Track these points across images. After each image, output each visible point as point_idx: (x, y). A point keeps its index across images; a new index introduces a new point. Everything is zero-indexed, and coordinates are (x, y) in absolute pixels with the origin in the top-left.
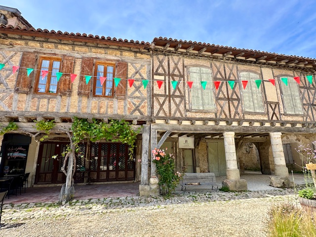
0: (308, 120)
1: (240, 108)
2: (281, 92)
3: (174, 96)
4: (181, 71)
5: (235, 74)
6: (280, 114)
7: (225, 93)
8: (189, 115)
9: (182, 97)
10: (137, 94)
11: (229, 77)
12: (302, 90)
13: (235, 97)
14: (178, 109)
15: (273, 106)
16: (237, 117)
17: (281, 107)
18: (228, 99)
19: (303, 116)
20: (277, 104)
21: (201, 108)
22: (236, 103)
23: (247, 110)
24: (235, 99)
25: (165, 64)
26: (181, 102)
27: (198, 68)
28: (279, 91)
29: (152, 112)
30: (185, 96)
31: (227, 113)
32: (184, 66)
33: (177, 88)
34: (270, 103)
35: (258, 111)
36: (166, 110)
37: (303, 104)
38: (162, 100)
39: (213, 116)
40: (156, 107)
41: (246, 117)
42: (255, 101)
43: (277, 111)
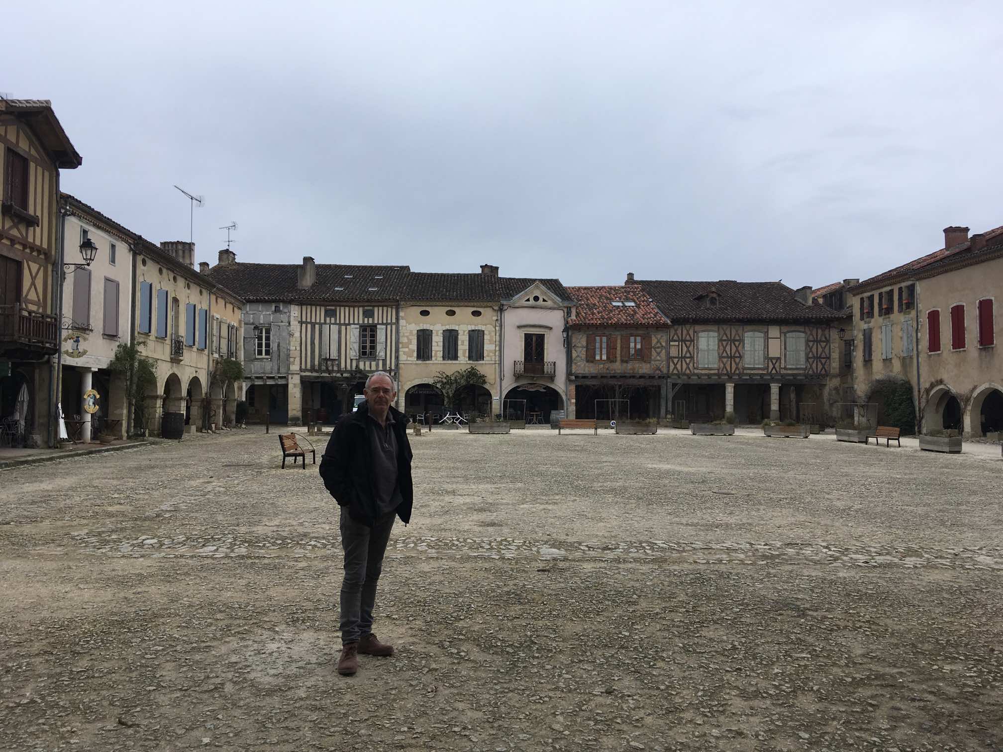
0: (811, 372)
1: (740, 364)
2: (785, 348)
3: (685, 357)
4: (692, 336)
5: (741, 335)
6: (781, 368)
7: (729, 353)
8: (696, 371)
9: (692, 357)
10: (658, 358)
11: (734, 337)
12: (811, 344)
13: (737, 355)
14: (688, 368)
15: (774, 361)
16: (737, 372)
17: (783, 361)
18: (731, 357)
19: (805, 369)
20: (778, 359)
21: (706, 366)
22: (737, 360)
23: (746, 366)
24: (737, 357)
25: (679, 332)
26: (690, 362)
27: (706, 333)
28: (783, 347)
29: (669, 371)
30: (693, 357)
31: (729, 370)
32: (695, 332)
33: (688, 351)
34: (772, 359)
35: (757, 366)
36: (679, 368)
37: (807, 359)
38: (676, 360)
39: (716, 372)
40: (672, 366)
41: (745, 371)
42: (756, 358)
43: (777, 365)
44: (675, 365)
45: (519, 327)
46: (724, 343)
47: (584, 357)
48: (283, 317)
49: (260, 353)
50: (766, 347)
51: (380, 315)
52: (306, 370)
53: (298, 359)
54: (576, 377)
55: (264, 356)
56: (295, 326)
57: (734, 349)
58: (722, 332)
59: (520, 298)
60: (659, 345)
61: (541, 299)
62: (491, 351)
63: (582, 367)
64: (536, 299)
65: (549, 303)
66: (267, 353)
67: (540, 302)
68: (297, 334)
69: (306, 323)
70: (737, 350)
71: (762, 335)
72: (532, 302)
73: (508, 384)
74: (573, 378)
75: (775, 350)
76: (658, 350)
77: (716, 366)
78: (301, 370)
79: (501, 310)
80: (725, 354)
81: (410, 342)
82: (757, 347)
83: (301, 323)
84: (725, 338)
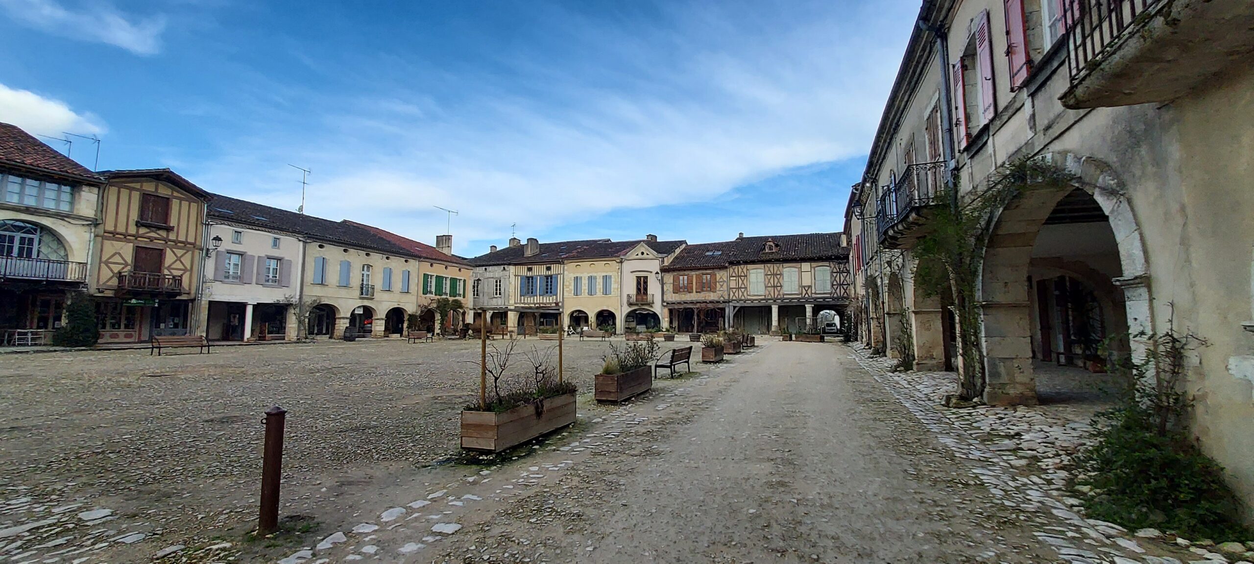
0: (835, 295)
1: (781, 291)
2: (815, 278)
3: (741, 288)
4: (745, 272)
5: (781, 270)
6: (812, 293)
7: (772, 283)
8: (749, 297)
10: (722, 289)
11: (777, 272)
12: (834, 274)
13: (779, 284)
14: (743, 295)
15: (807, 288)
16: (780, 297)
17: (813, 288)
18: (774, 287)
19: (831, 293)
21: (757, 293)
22: (779, 288)
23: (786, 292)
24: (779, 286)
25: (736, 270)
26: (744, 291)
27: (756, 270)
28: (813, 277)
29: (729, 297)
30: (747, 287)
31: (773, 295)
32: (747, 270)
33: (743, 283)
34: (804, 287)
35: (794, 292)
36: (737, 296)
37: (833, 285)
38: (734, 290)
39: (763, 297)
40: (732, 294)
41: (785, 296)
42: (793, 287)
43: (809, 292)
44: (734, 294)
45: (632, 272)
46: (769, 277)
47: (671, 290)
48: (507, 273)
49: (496, 294)
50: (800, 277)
51: (555, 269)
52: (517, 303)
53: (513, 297)
54: (668, 303)
55: (498, 295)
56: (512, 276)
57: (776, 280)
58: (767, 269)
59: (633, 254)
60: (721, 280)
61: (645, 254)
62: (614, 289)
63: (671, 297)
64: (643, 253)
65: (651, 256)
66: (500, 294)
67: (645, 256)
68: (513, 283)
69: (518, 276)
70: (779, 281)
71: (797, 269)
72: (640, 256)
73: (627, 310)
74: (665, 304)
75: (807, 281)
76: (721, 284)
77: (763, 293)
78: (515, 303)
79: (621, 262)
80: (769, 285)
81: (570, 285)
82: (793, 278)
83: (515, 276)
84: (769, 273)
